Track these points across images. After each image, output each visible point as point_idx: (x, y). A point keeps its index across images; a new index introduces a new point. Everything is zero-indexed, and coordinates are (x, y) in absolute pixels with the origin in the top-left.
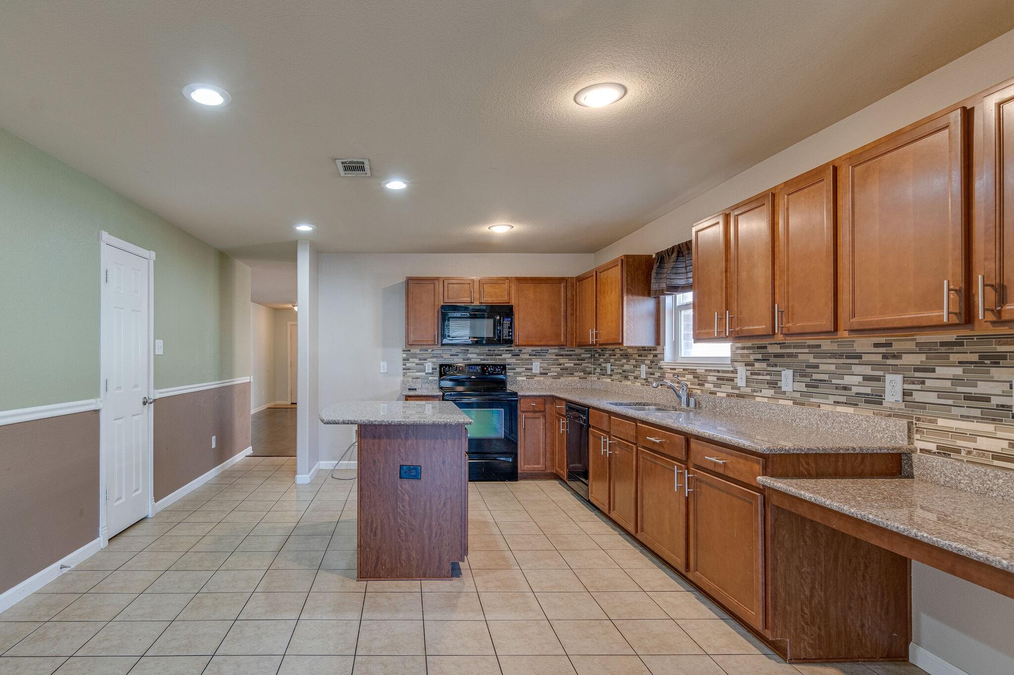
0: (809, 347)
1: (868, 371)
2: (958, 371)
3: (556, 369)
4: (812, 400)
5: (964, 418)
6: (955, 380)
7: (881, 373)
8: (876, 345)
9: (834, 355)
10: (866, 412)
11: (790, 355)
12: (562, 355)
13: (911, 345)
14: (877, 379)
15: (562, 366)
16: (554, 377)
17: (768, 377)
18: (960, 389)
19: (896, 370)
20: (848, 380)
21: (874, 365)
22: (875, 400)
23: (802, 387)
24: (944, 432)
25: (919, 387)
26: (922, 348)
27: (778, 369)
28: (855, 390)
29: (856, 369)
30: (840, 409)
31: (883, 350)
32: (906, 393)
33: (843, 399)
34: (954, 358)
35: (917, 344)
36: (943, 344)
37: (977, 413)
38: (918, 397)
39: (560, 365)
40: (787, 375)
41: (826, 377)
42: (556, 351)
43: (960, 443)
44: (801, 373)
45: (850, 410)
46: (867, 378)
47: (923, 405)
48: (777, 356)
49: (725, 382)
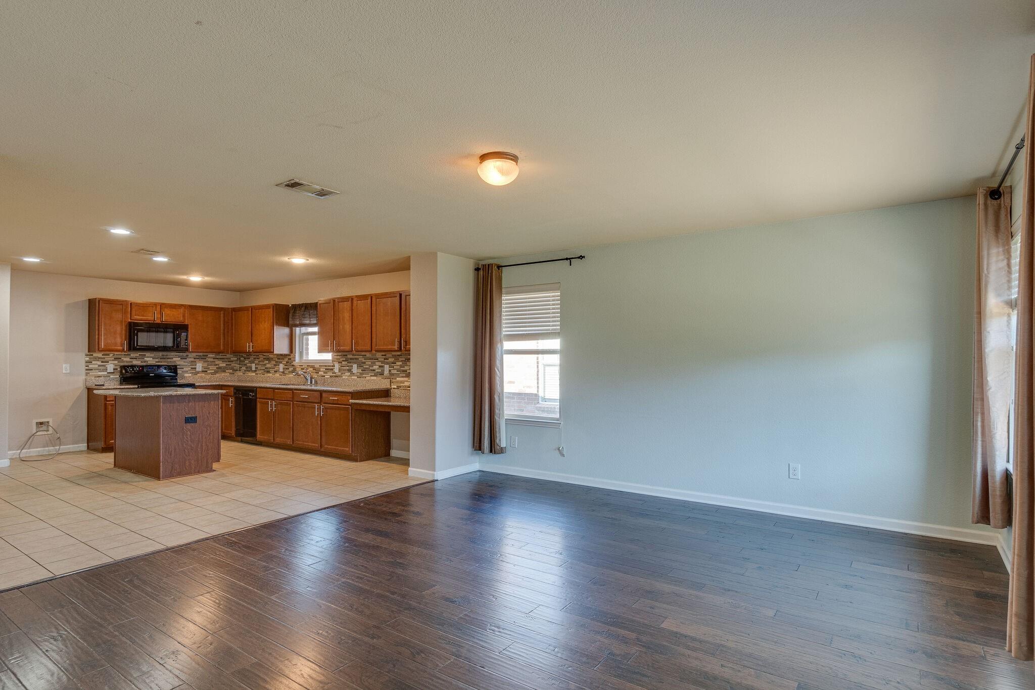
0: (363, 355)
1: (380, 364)
2: (401, 363)
3: (213, 368)
4: (364, 375)
5: (402, 377)
6: (401, 366)
7: (383, 365)
8: (382, 355)
9: (370, 359)
10: (380, 378)
11: (356, 359)
12: (217, 359)
13: (391, 356)
14: (382, 367)
15: (217, 366)
16: (212, 374)
17: (348, 368)
18: (401, 369)
19: (387, 363)
20: (375, 367)
21: (382, 362)
22: (382, 374)
23: (360, 371)
24: (398, 382)
25: (392, 368)
26: (394, 356)
27: (352, 364)
28: (377, 371)
29: (377, 363)
30: (372, 378)
31: (384, 357)
32: (390, 371)
33: (373, 374)
34: (400, 359)
35: (393, 355)
36: (398, 355)
37: (404, 375)
38: (393, 372)
39: (216, 365)
40: (355, 366)
41: (368, 367)
42: (214, 356)
43: (402, 384)
44: (359, 366)
45: (375, 378)
46: (380, 366)
47: (393, 375)
48: (351, 359)
49: (329, 371)
